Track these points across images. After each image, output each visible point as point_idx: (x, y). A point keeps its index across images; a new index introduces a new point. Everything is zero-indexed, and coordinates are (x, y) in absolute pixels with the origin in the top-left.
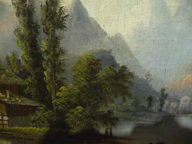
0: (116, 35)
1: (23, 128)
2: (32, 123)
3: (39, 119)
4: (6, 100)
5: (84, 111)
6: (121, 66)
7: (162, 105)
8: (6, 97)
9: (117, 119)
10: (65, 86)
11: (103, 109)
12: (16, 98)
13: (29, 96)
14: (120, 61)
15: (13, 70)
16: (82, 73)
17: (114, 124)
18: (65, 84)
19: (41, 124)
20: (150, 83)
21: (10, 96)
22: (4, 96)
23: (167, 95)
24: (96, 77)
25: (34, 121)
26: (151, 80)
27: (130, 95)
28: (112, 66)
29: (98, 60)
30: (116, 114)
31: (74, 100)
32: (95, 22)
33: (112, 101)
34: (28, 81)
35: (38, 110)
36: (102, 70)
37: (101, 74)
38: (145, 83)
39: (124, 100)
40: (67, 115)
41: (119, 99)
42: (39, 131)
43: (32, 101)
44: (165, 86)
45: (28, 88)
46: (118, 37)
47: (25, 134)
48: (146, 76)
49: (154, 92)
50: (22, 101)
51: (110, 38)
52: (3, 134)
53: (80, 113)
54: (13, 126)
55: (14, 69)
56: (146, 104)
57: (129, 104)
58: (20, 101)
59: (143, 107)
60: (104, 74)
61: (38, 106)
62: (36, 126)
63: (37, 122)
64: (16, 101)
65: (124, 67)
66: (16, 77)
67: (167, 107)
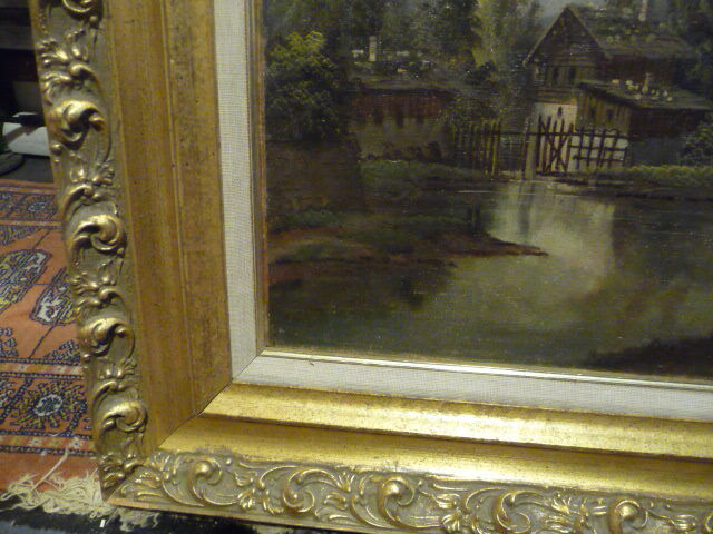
1: (657, 169)
2: (682, 156)
3: (702, 144)
4: (638, 97)
8: (640, 91)
12: (662, 92)
13: (693, 87)
15: (675, 24)
19: (703, 156)
21: (650, 88)
22: (637, 87)
25: (688, 150)
34: (702, 49)
35: (706, 121)
42: (692, 175)
43: (701, 99)
45: (697, 67)
47: (655, 183)
50: (675, 99)
52: (604, 185)
54: (632, 164)
55: (680, 21)
58: (669, 98)
61: (708, 111)
62: (690, 164)
63: (694, 152)
64: (662, 98)
66: (676, 41)
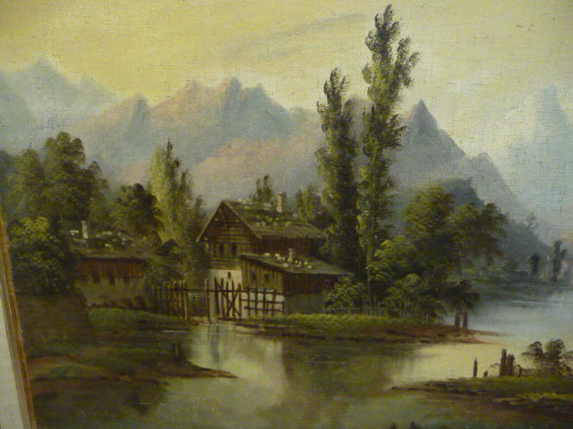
0: (480, 155)
1: (309, 317)
2: (326, 307)
3: (339, 299)
4: (286, 265)
5: (419, 282)
6: (486, 204)
7: (557, 270)
8: (286, 261)
9: (476, 296)
10: (391, 239)
11: (454, 279)
12: (303, 262)
13: (326, 259)
14: (485, 196)
15: (305, 215)
16: (421, 218)
17: (470, 306)
18: (391, 236)
19: (342, 308)
20: (536, 232)
21: (294, 259)
22: (284, 258)
23: (565, 251)
24: (444, 223)
25: (330, 303)
26: (537, 226)
27: (500, 253)
28: (472, 204)
29: (449, 195)
30: (475, 287)
31: (403, 263)
32: (447, 136)
33: (470, 264)
34: (329, 232)
35: (339, 282)
36: (453, 211)
37: (452, 218)
38: (527, 233)
39: (490, 261)
40: (390, 290)
41: (482, 260)
42: (336, 321)
43: (330, 267)
44: (562, 236)
45: (326, 244)
46: (483, 158)
47: (311, 327)
48: (527, 220)
49: (543, 246)
50: (314, 267)
51: (469, 161)
52: (270, 328)
53: (413, 287)
54: (290, 313)
55: (308, 213)
56: (527, 268)
57: (499, 269)
58: (310, 266)
59: (522, 273)
60: (458, 218)
61: (341, 276)
62: (333, 312)
63: (335, 305)
64: (303, 266)
65: (491, 206)
66: (308, 226)
67: (566, 274)
